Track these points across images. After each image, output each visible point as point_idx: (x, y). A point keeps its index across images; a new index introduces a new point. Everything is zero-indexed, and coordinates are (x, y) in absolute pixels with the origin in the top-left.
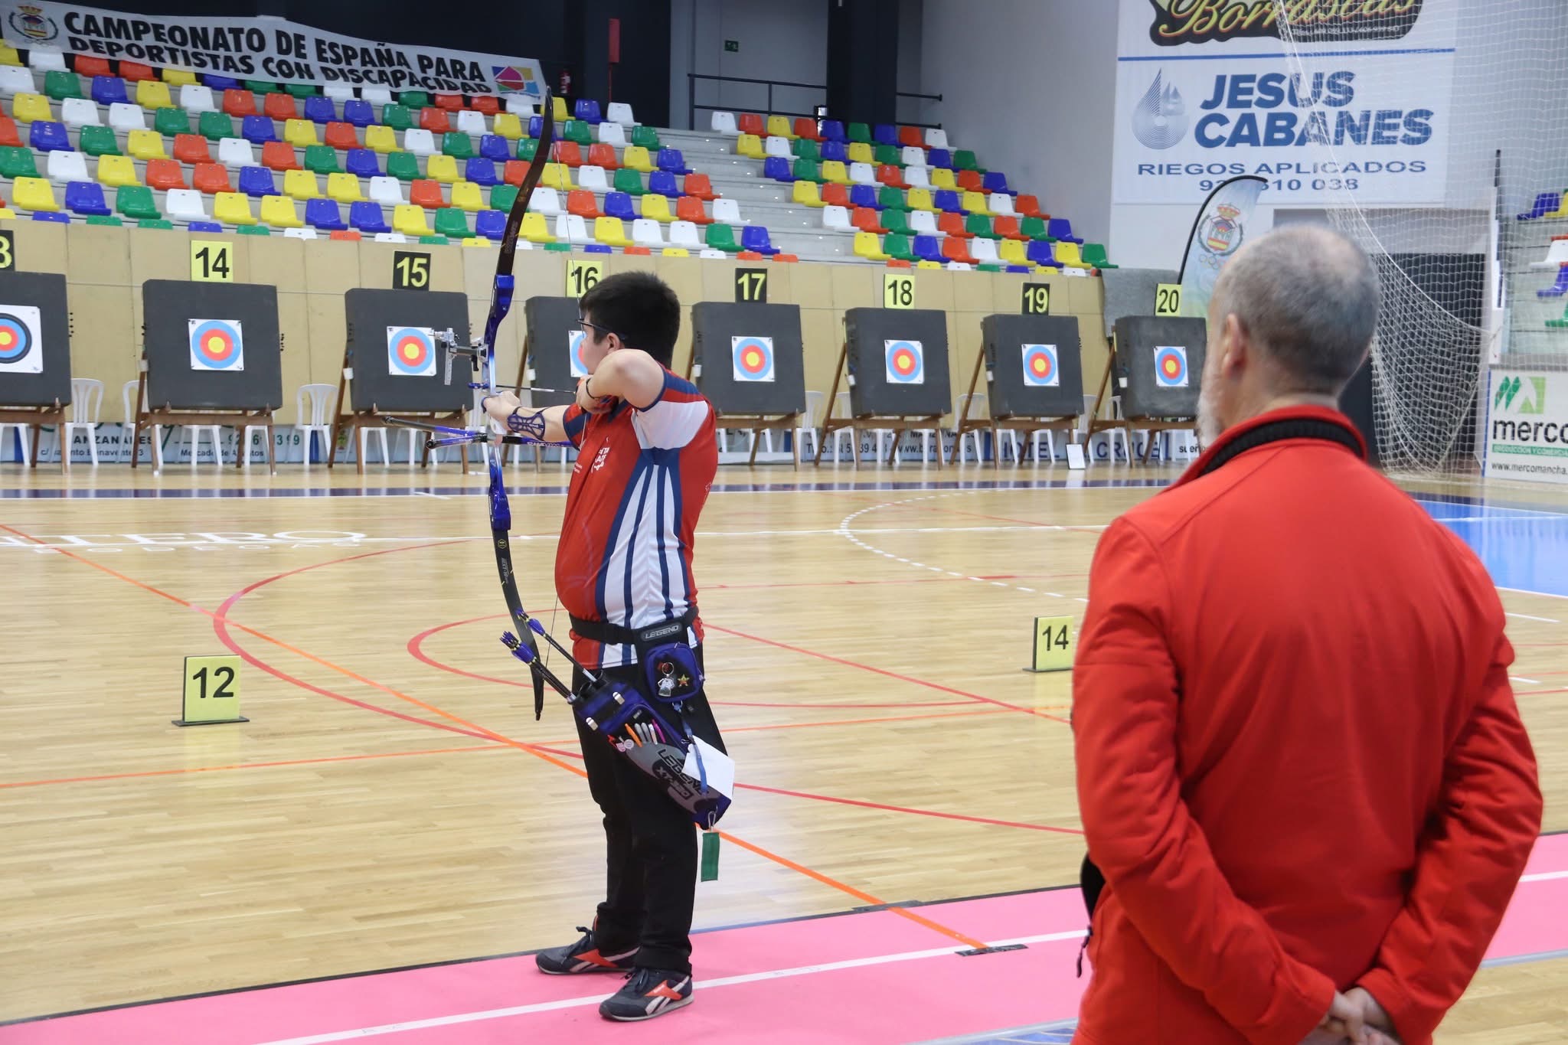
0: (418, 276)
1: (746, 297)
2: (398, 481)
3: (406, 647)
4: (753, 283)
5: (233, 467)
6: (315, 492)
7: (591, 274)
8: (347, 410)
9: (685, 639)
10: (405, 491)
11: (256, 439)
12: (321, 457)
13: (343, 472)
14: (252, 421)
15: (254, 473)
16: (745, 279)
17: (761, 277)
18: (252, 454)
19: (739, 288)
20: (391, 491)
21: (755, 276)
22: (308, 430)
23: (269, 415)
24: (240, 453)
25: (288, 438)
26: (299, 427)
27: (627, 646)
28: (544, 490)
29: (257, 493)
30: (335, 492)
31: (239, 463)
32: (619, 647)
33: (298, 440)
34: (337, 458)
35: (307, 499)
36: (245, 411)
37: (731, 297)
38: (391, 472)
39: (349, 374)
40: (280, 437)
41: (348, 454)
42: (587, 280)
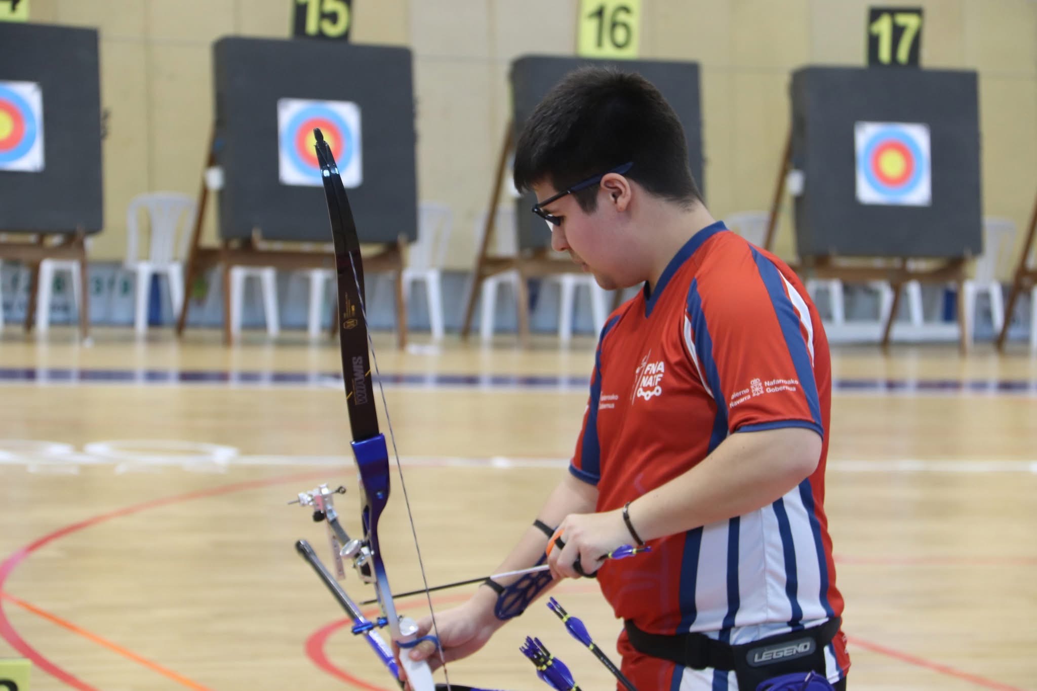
0: (333, 17)
1: (885, 54)
2: (291, 360)
3: (301, 649)
4: (897, 32)
5: (19, 330)
6: (153, 376)
7: (622, 17)
8: (211, 238)
9: (821, 668)
10: (300, 378)
11: (60, 283)
12: (165, 315)
13: (199, 343)
14: (54, 253)
15: (54, 340)
16: (884, 27)
17: (910, 22)
18: (53, 308)
19: (873, 42)
20: (280, 377)
21: (902, 19)
22: (144, 271)
23: (81, 245)
24: (32, 307)
25: (112, 283)
26: (131, 263)
27: (721, 673)
28: (531, 381)
29: (58, 375)
30: (187, 377)
31: (30, 322)
32: (708, 674)
33: (128, 287)
34: (193, 316)
35: (140, 389)
36: (42, 236)
37: (857, 57)
38: (281, 343)
39: (215, 178)
40: (98, 283)
41: (209, 310)
42: (614, 25)
